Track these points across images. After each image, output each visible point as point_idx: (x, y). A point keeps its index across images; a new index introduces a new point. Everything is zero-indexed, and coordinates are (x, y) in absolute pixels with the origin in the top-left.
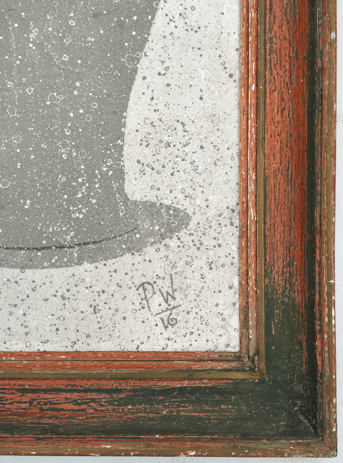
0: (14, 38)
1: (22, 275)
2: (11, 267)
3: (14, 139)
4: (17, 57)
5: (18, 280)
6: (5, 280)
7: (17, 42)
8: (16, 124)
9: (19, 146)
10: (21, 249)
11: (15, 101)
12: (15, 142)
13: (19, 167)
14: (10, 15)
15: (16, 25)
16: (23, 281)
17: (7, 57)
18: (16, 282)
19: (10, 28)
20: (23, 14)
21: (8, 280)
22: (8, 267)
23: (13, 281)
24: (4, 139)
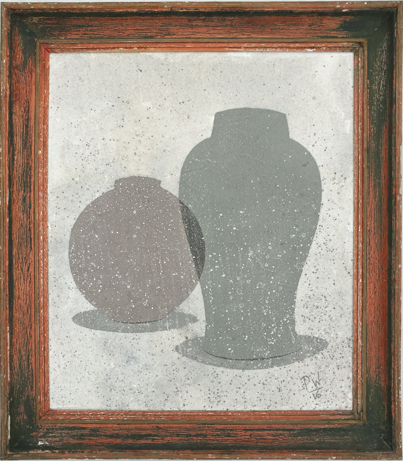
0: (241, 255)
1: (243, 373)
2: (238, 369)
3: (240, 306)
4: (242, 265)
5: (241, 375)
6: (234, 375)
7: (242, 258)
8: (241, 298)
9: (243, 309)
10: (243, 360)
11: (241, 287)
12: (241, 307)
13: (242, 319)
14: (239, 244)
15: (242, 249)
16: (244, 376)
17: (237, 265)
18: (240, 376)
19: (239, 251)
20: (245, 243)
21: (236, 375)
22: (236, 369)
23: (238, 376)
24: (235, 306)
